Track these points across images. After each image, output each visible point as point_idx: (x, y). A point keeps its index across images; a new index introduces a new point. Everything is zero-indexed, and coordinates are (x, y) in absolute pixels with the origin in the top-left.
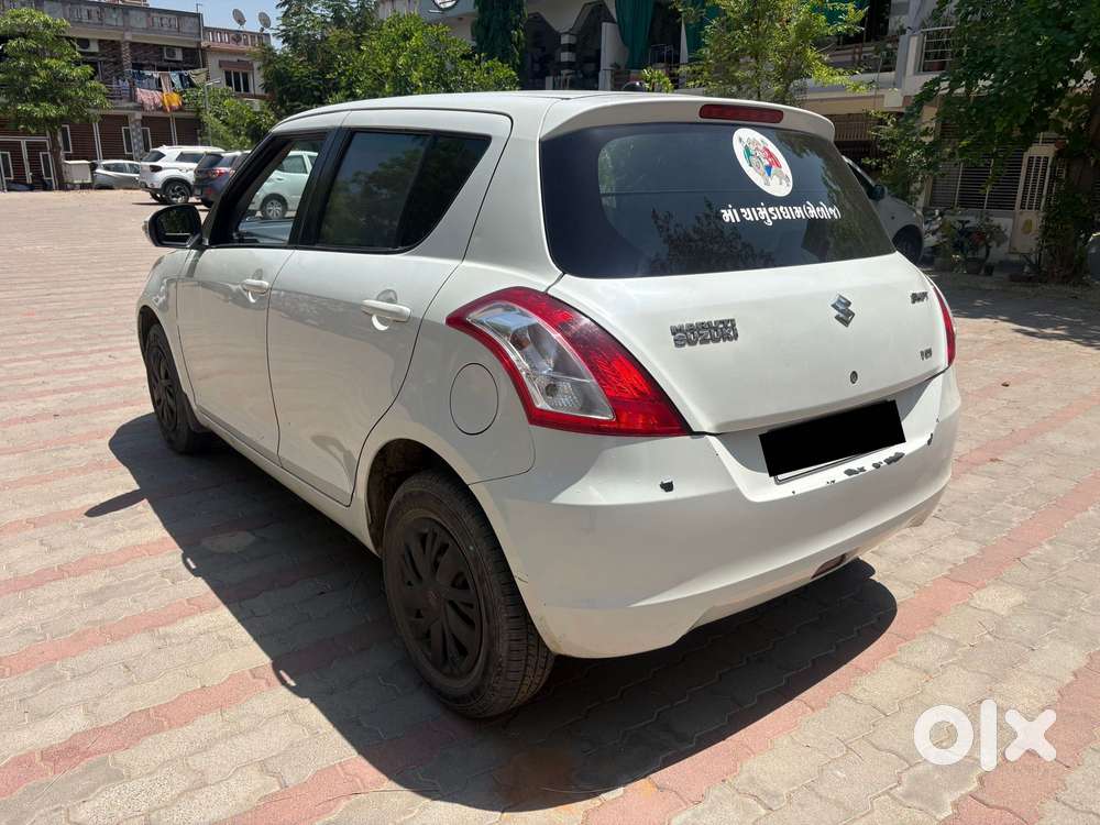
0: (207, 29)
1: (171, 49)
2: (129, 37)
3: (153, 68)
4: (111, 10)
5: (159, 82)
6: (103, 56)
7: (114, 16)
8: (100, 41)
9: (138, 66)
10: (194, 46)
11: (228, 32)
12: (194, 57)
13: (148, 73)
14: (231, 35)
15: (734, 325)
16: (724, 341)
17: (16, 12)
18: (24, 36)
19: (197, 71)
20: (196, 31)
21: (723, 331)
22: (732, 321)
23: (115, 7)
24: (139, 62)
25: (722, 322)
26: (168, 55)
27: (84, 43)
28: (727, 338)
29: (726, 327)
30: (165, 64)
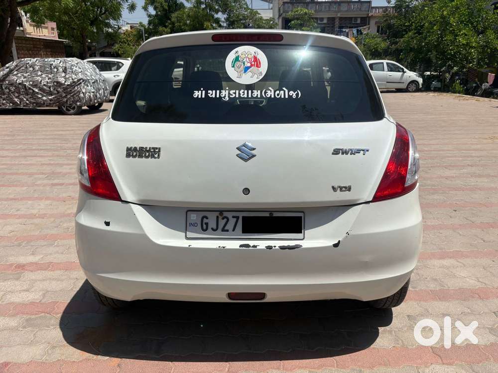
0: (373, 8)
1: (356, 18)
2: (339, 15)
3: (347, 27)
4: (334, 4)
5: (348, 33)
6: (329, 24)
7: (335, 7)
8: (328, 18)
9: (341, 27)
10: (366, 16)
11: (382, 8)
12: (365, 21)
13: (344, 30)
14: (384, 9)
15: (159, 151)
16: (151, 158)
17: (296, 10)
18: (298, 19)
19: (365, 27)
20: (367, 9)
21: (152, 153)
22: (159, 149)
23: (335, 3)
24: (342, 25)
25: (153, 148)
26: (354, 21)
27: (322, 19)
28: (153, 156)
29: (154, 151)
30: (352, 25)
